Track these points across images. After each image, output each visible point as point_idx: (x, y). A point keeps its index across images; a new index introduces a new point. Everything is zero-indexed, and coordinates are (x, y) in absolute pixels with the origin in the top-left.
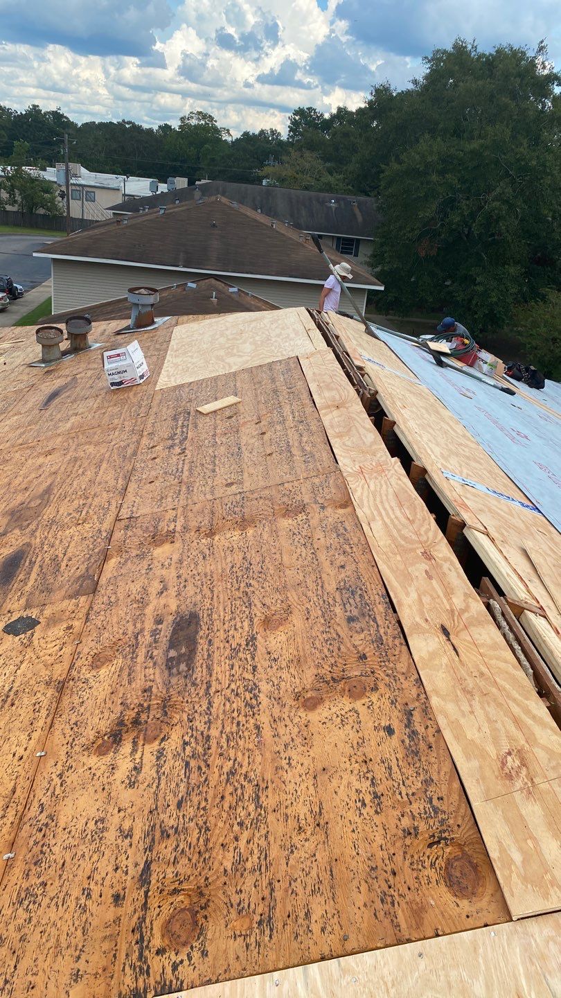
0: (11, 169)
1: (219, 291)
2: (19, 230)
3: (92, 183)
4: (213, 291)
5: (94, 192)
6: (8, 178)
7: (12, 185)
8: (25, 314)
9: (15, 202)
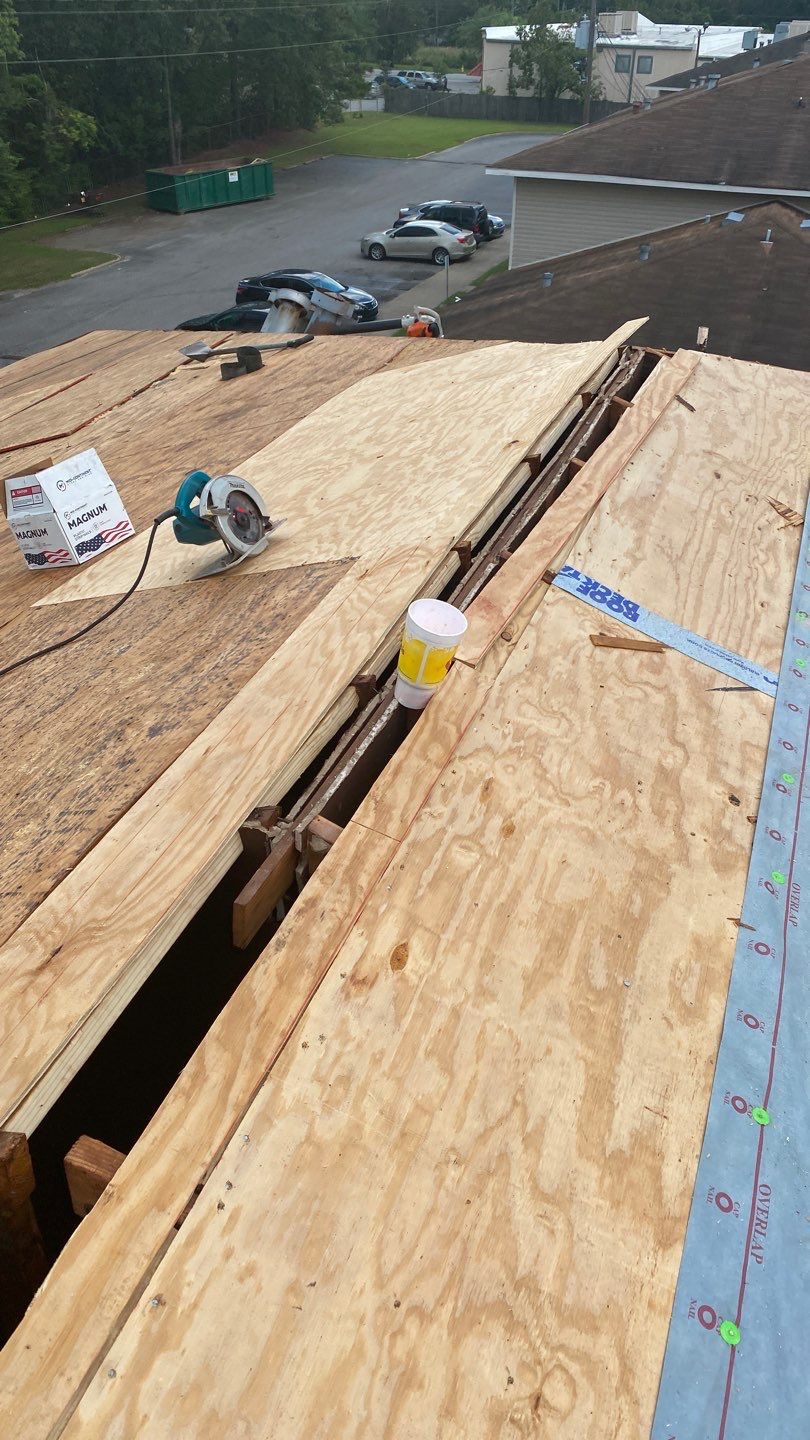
0: (531, 29)
1: (778, 226)
2: (532, 127)
3: (652, 43)
4: (769, 226)
5: (651, 58)
6: (524, 44)
7: (528, 56)
8: (496, 264)
9: (531, 82)
